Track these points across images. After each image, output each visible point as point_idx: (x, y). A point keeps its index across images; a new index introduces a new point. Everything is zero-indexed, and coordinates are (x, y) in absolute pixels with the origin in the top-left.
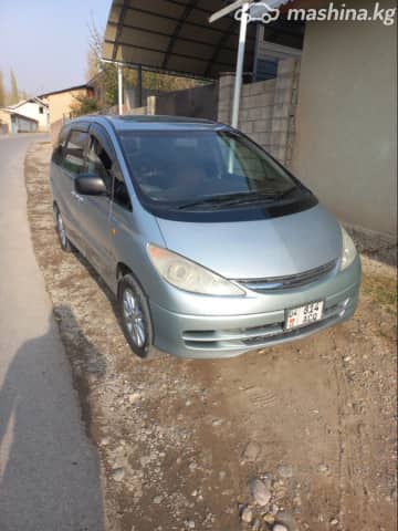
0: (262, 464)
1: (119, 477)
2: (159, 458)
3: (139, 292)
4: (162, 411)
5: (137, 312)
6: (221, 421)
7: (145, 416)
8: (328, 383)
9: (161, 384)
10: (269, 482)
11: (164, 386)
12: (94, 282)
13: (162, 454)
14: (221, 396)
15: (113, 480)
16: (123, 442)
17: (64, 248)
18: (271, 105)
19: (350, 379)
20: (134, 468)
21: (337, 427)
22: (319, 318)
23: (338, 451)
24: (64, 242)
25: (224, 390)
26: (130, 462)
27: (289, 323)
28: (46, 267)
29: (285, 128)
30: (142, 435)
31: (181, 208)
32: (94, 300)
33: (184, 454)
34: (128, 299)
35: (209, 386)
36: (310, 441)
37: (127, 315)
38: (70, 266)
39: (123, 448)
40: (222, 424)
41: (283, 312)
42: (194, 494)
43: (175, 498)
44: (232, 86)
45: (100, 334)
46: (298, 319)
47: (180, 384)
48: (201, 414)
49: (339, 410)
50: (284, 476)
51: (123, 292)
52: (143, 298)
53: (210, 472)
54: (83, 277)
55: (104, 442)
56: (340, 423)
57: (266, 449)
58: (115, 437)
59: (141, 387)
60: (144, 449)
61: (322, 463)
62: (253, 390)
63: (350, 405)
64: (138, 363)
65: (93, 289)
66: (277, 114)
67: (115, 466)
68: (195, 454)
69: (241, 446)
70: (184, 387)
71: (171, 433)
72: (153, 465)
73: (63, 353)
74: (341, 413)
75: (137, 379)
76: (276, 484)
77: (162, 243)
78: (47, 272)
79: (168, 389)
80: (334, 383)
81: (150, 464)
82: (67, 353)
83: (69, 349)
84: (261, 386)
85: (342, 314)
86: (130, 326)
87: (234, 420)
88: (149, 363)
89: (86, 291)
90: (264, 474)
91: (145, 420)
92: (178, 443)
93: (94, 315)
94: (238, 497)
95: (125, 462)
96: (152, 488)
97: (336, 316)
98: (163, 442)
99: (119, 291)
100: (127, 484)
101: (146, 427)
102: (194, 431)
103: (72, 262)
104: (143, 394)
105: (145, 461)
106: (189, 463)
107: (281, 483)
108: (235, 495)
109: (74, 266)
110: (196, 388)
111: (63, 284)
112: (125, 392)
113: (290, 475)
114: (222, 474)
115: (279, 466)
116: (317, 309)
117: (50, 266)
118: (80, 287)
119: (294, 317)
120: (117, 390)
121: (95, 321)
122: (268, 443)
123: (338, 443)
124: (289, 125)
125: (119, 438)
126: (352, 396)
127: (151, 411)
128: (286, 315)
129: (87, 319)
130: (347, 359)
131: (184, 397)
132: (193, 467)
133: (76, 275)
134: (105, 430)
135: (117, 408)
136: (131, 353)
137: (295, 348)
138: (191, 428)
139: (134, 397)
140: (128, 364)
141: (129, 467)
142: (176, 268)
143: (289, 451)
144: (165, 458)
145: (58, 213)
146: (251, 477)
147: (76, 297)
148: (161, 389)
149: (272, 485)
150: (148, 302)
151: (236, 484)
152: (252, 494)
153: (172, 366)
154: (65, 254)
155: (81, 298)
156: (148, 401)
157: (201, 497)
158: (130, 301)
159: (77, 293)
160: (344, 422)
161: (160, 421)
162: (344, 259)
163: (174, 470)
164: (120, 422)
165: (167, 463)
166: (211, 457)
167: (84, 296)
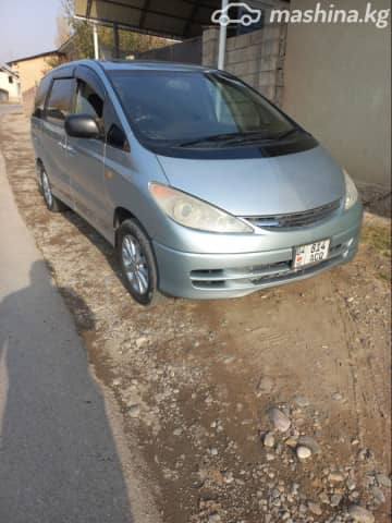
0: (279, 395)
1: (135, 414)
2: (175, 395)
3: (141, 235)
4: (170, 353)
5: (139, 259)
6: (232, 359)
7: (155, 358)
8: (334, 322)
9: (167, 328)
10: (288, 411)
11: (171, 330)
12: (86, 239)
13: (177, 391)
14: (228, 337)
15: (129, 416)
16: (135, 382)
17: (50, 208)
18: (258, 59)
19: (355, 317)
20: (149, 404)
21: (347, 361)
22: (324, 257)
23: (352, 382)
24: (50, 202)
25: (232, 331)
26: (145, 399)
27: (296, 262)
28: (33, 225)
29: (273, 81)
30: (154, 375)
31: (182, 146)
32: (87, 255)
33: (198, 390)
34: (128, 245)
35: (216, 329)
36: (323, 374)
37: (127, 263)
38: (58, 224)
39: (135, 387)
40: (234, 361)
41: (290, 250)
42: (214, 425)
43: (195, 429)
44: (216, 40)
45: (98, 286)
46: (305, 257)
47: (187, 328)
48: (211, 353)
49: (348, 344)
50: (301, 405)
51: (122, 240)
52: (146, 242)
53: (227, 405)
54: (73, 234)
55: (116, 382)
56: (350, 356)
57: (280, 383)
58: (127, 377)
59: (147, 331)
60: (157, 387)
61: (338, 392)
62: (261, 330)
63: (358, 340)
64: (140, 311)
65: (85, 245)
66: (265, 67)
67: (130, 404)
68: (209, 389)
69: (255, 380)
70: (191, 330)
71: (184, 371)
72: (169, 402)
73: (63, 304)
74: (350, 348)
75: (141, 325)
76: (294, 413)
77: (164, 181)
78: (36, 231)
79: (175, 332)
80: (340, 321)
81: (165, 401)
82: (67, 304)
83: (69, 300)
84: (267, 327)
85: (345, 254)
86: (130, 275)
87: (244, 358)
88: (152, 310)
89: (79, 247)
90: (282, 403)
91: (156, 361)
92: (192, 380)
93: (90, 269)
94: (259, 426)
95: (140, 400)
96: (169, 423)
97: (340, 257)
98: (175, 379)
99: (116, 239)
100: (144, 419)
101: (157, 367)
102: (207, 368)
103: (60, 221)
104: (150, 338)
105: (159, 398)
106: (205, 398)
107: (299, 411)
108: (255, 423)
109: (64, 224)
110: (203, 331)
111: (53, 242)
112: (132, 336)
113: (307, 404)
114: (240, 406)
115: (295, 397)
116: (323, 248)
117: (38, 226)
118: (71, 244)
119: (302, 255)
120: (123, 335)
121: (92, 274)
122: (280, 377)
123: (350, 375)
124: (277, 79)
125: (131, 379)
126: (359, 332)
127: (160, 353)
128: (294, 253)
129: (83, 272)
130: (351, 300)
131: (192, 339)
132: (209, 401)
133: (67, 233)
134: (115, 371)
135: (125, 351)
136: (132, 301)
137: (298, 292)
138: (203, 365)
139: (141, 341)
140: (130, 311)
141: (144, 404)
142: (181, 207)
143: (303, 383)
144: (180, 394)
145: (43, 170)
146: (269, 407)
147: (68, 253)
148: (168, 333)
149: (291, 413)
150: (151, 245)
151: (254, 414)
152: (272, 422)
153: (176, 312)
154: (52, 214)
155: (74, 254)
156: (156, 345)
157: (220, 428)
158: (131, 247)
159: (69, 250)
160: (354, 356)
161: (170, 361)
162: (348, 200)
163: (190, 405)
164: (130, 364)
165: (182, 398)
166: (225, 391)
167: (77, 252)
